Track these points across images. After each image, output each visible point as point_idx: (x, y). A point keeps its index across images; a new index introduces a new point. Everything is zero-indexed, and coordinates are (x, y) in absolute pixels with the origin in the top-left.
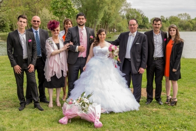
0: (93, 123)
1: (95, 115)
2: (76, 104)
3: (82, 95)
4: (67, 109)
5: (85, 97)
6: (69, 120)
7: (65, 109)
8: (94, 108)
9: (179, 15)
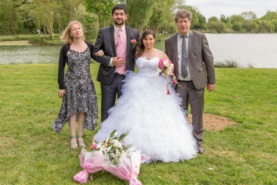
2: (101, 149)
3: (112, 134)
4: (86, 159)
5: (116, 138)
7: (83, 159)
8: (129, 157)
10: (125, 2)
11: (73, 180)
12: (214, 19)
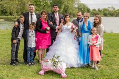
0: (61, 75)
1: (62, 70)
2: (50, 62)
3: (54, 56)
4: (44, 65)
5: (55, 58)
6: (45, 72)
7: (43, 66)
8: (62, 65)
9: (108, 8)
10: (51, 1)
11: (38, 74)
12: (94, 10)
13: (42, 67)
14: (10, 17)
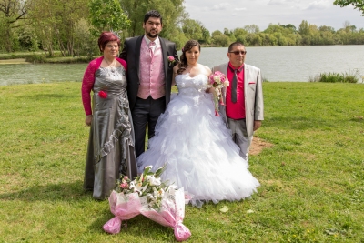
4: (118, 204)
8: (173, 199)
12: (217, 33)
13: (114, 209)
14: (39, 53)
